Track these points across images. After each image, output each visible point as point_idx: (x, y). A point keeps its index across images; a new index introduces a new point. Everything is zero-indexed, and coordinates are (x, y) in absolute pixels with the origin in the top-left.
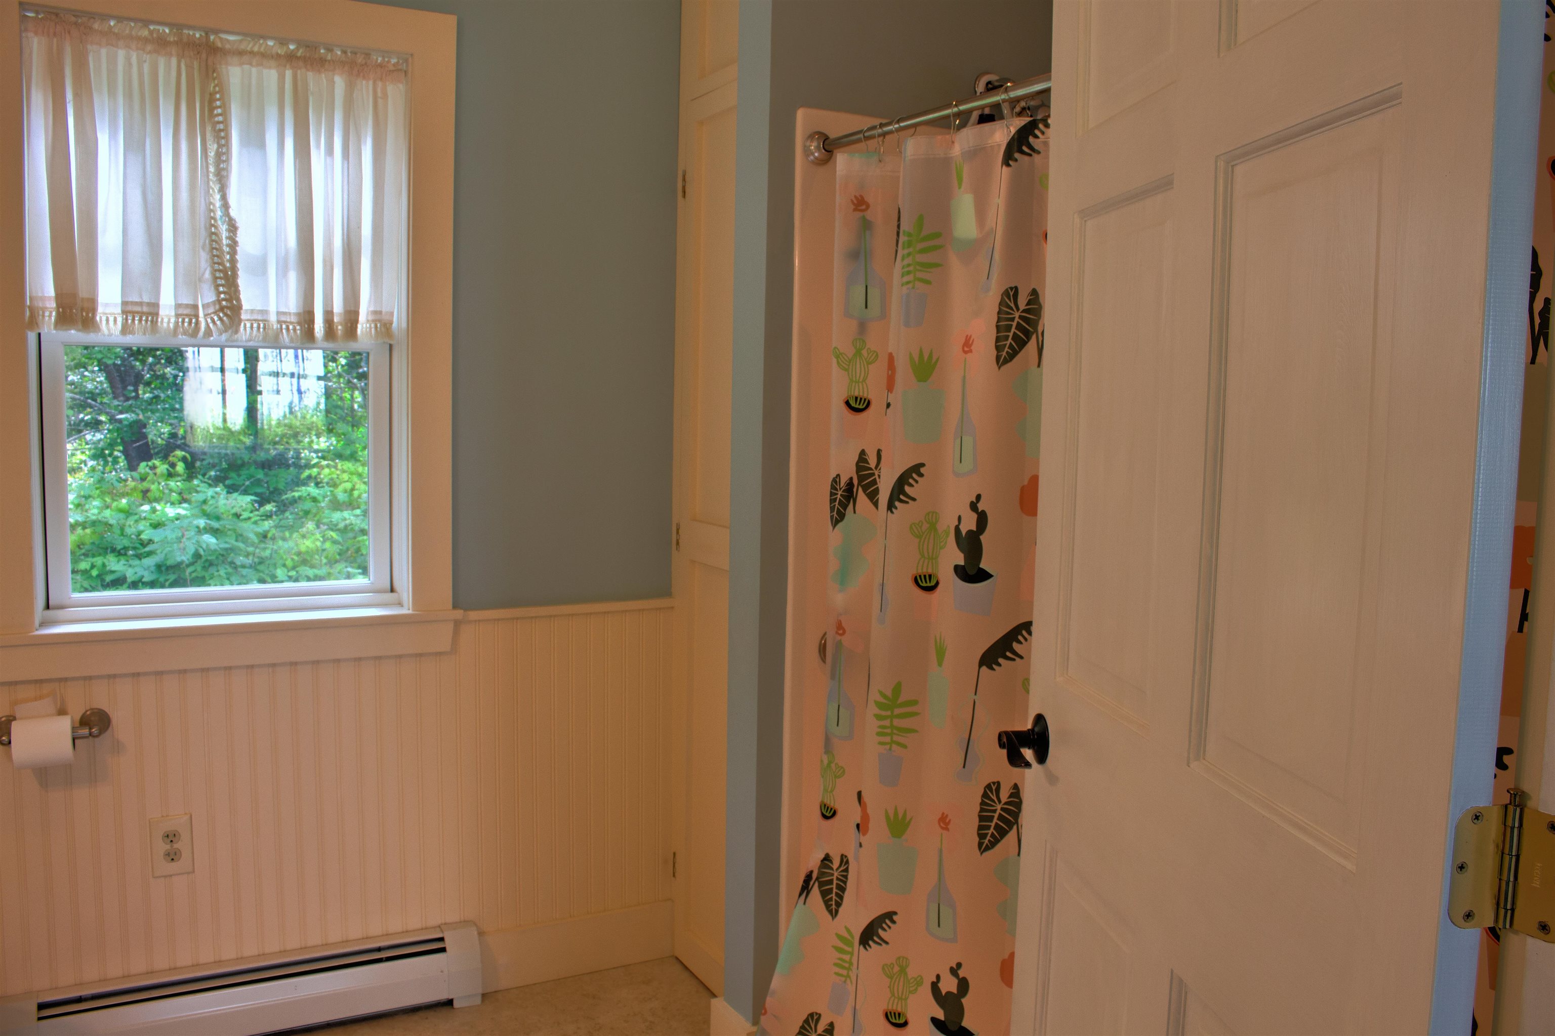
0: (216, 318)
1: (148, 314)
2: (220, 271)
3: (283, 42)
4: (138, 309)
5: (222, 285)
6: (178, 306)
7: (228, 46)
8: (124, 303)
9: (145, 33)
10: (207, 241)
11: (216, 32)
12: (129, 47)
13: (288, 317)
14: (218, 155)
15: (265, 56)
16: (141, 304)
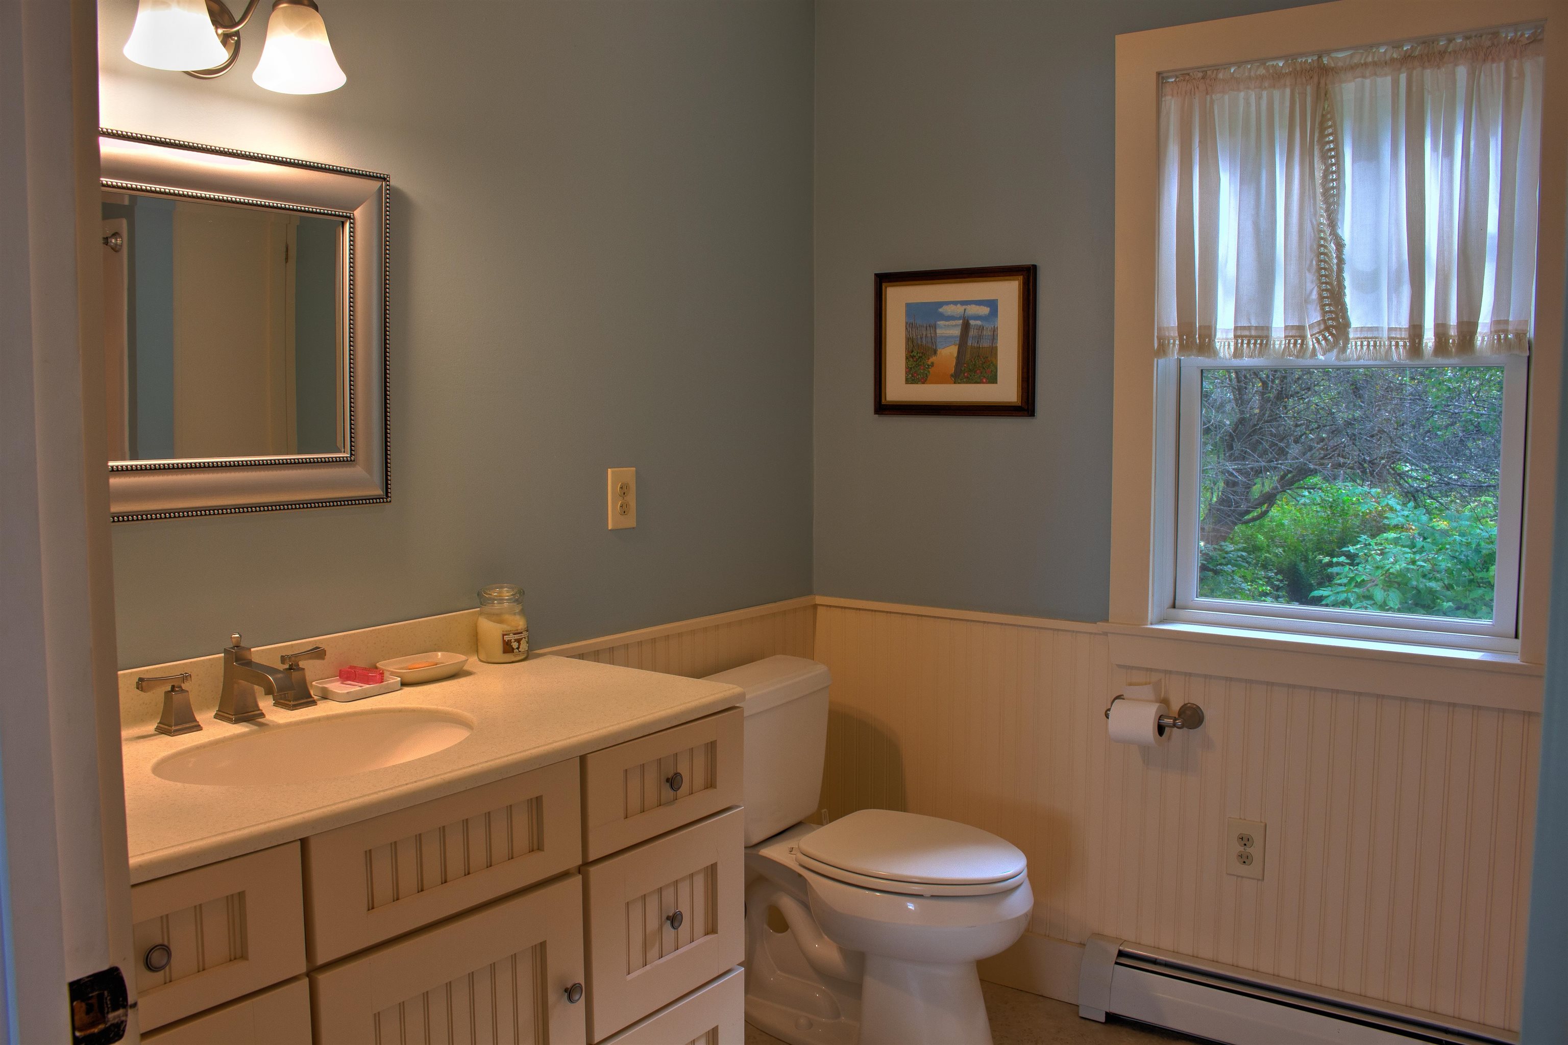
0: (1320, 338)
1: (1256, 338)
2: (1327, 290)
3: (1397, 45)
4: (1247, 333)
5: (1329, 305)
6: (1286, 328)
7: (1340, 64)
8: (1236, 328)
9: (1262, 71)
10: (1314, 262)
11: (1328, 52)
12: (1248, 88)
13: (1398, 332)
14: (1326, 173)
15: (1378, 65)
16: (1249, 328)
